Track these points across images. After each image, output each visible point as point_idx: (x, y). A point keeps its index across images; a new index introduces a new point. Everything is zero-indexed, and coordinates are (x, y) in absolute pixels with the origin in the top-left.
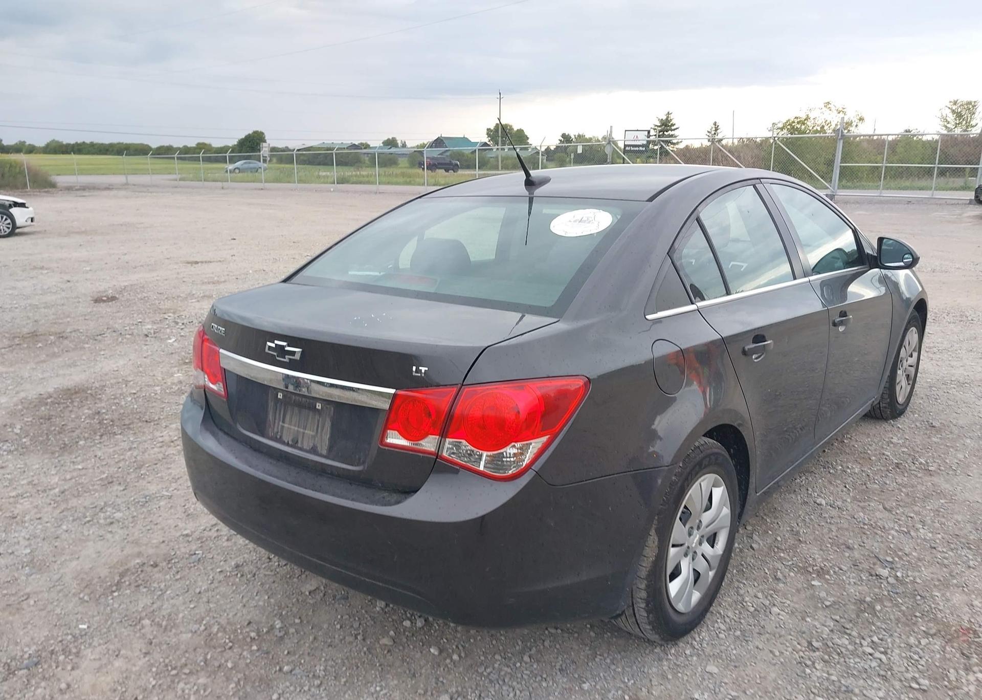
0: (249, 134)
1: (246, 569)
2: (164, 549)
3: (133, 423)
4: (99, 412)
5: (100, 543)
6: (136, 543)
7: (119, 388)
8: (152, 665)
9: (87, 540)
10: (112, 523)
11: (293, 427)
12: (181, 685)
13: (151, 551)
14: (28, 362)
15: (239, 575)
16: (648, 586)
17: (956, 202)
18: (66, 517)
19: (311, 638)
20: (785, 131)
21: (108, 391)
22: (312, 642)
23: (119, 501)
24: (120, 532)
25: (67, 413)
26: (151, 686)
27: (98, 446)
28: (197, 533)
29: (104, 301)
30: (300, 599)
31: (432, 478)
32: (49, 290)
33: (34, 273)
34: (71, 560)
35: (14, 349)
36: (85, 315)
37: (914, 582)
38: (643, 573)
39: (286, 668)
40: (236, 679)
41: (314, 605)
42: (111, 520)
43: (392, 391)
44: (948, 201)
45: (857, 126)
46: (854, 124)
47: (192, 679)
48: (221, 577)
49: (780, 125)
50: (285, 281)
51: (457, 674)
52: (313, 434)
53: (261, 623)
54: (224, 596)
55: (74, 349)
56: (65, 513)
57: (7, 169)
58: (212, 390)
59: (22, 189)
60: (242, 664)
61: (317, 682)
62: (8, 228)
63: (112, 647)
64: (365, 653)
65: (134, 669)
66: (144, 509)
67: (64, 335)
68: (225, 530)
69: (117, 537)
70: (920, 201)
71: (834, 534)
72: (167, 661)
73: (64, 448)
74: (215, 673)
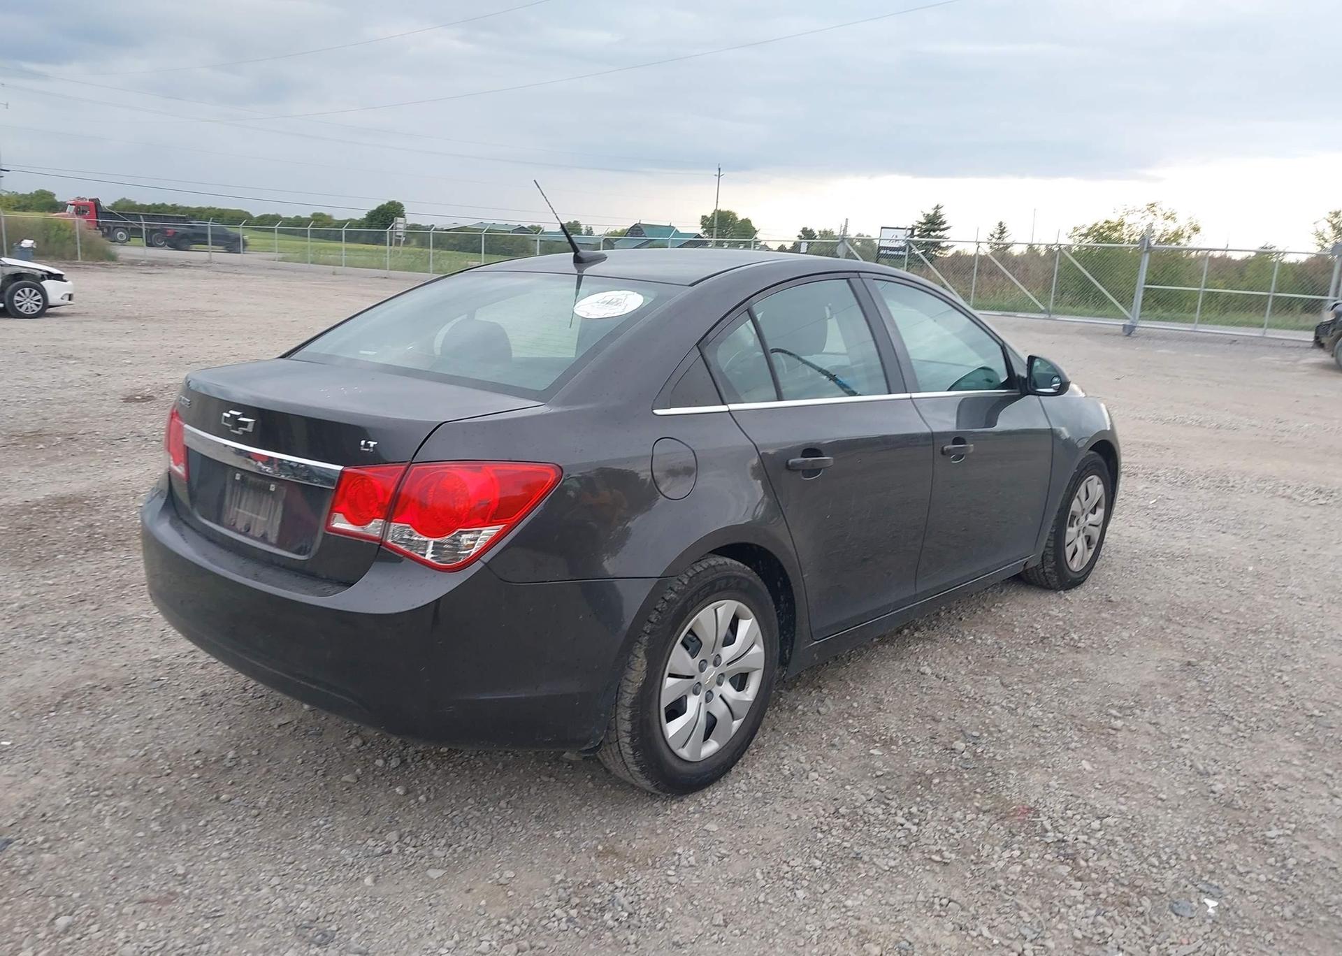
0: (383, 205)
1: (214, 699)
2: (124, 673)
3: (130, 539)
4: (92, 525)
5: (51, 662)
6: (93, 664)
7: (124, 500)
8: (72, 786)
9: (36, 659)
10: (70, 643)
11: (247, 513)
12: (100, 806)
13: (107, 674)
14: (21, 465)
15: (203, 704)
16: (632, 718)
17: (1297, 344)
18: (19, 633)
19: (264, 770)
20: (1090, 239)
21: (110, 502)
22: (264, 774)
23: (86, 620)
24: (78, 652)
25: (52, 524)
26: (64, 804)
27: (80, 561)
28: (169, 658)
29: (138, 401)
30: (266, 731)
31: (375, 567)
32: (70, 384)
33: (58, 362)
34: (11, 677)
35: (8, 449)
36: (108, 416)
37: (993, 758)
38: (627, 700)
39: (224, 797)
40: (163, 804)
41: (279, 739)
42: (70, 639)
43: (339, 468)
44: (1287, 343)
45: (1189, 237)
46: (1186, 234)
47: (113, 802)
48: (182, 705)
49: (1085, 231)
50: (283, 357)
51: (417, 815)
52: (265, 519)
53: (212, 752)
54: (178, 724)
55: (82, 454)
56: (19, 630)
57: (53, 233)
58: (175, 472)
59: (71, 259)
60: (176, 790)
61: (255, 812)
62: (38, 306)
63: (32, 765)
64: (320, 789)
65: (52, 787)
66: (114, 631)
67: (74, 436)
68: (203, 657)
69: (72, 657)
70: (1249, 341)
71: (924, 704)
72: (91, 782)
73: (38, 561)
74: (141, 797)
